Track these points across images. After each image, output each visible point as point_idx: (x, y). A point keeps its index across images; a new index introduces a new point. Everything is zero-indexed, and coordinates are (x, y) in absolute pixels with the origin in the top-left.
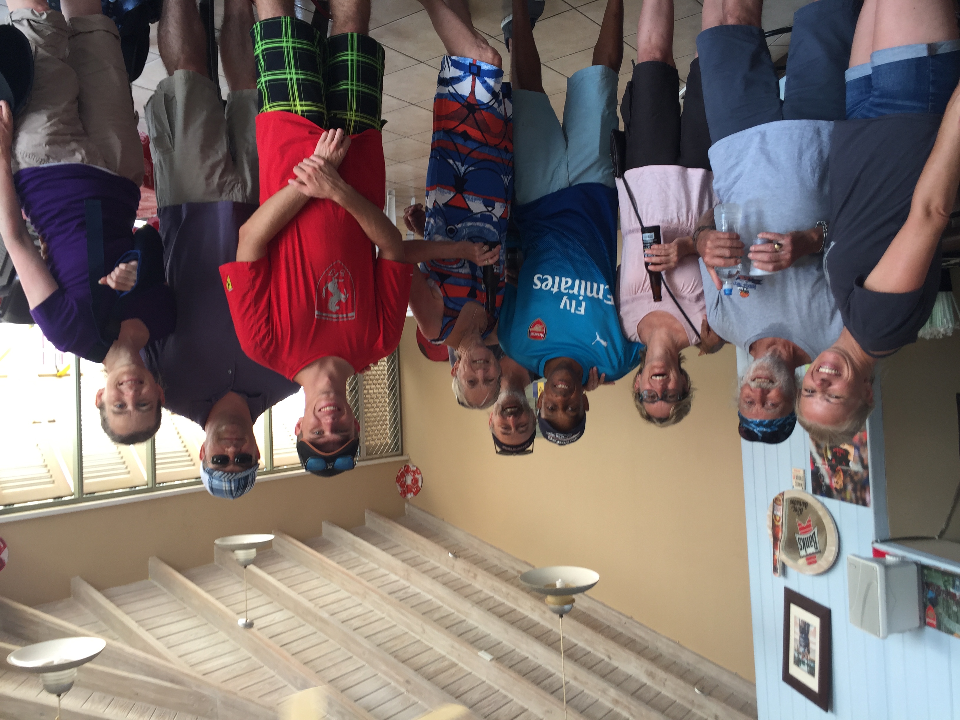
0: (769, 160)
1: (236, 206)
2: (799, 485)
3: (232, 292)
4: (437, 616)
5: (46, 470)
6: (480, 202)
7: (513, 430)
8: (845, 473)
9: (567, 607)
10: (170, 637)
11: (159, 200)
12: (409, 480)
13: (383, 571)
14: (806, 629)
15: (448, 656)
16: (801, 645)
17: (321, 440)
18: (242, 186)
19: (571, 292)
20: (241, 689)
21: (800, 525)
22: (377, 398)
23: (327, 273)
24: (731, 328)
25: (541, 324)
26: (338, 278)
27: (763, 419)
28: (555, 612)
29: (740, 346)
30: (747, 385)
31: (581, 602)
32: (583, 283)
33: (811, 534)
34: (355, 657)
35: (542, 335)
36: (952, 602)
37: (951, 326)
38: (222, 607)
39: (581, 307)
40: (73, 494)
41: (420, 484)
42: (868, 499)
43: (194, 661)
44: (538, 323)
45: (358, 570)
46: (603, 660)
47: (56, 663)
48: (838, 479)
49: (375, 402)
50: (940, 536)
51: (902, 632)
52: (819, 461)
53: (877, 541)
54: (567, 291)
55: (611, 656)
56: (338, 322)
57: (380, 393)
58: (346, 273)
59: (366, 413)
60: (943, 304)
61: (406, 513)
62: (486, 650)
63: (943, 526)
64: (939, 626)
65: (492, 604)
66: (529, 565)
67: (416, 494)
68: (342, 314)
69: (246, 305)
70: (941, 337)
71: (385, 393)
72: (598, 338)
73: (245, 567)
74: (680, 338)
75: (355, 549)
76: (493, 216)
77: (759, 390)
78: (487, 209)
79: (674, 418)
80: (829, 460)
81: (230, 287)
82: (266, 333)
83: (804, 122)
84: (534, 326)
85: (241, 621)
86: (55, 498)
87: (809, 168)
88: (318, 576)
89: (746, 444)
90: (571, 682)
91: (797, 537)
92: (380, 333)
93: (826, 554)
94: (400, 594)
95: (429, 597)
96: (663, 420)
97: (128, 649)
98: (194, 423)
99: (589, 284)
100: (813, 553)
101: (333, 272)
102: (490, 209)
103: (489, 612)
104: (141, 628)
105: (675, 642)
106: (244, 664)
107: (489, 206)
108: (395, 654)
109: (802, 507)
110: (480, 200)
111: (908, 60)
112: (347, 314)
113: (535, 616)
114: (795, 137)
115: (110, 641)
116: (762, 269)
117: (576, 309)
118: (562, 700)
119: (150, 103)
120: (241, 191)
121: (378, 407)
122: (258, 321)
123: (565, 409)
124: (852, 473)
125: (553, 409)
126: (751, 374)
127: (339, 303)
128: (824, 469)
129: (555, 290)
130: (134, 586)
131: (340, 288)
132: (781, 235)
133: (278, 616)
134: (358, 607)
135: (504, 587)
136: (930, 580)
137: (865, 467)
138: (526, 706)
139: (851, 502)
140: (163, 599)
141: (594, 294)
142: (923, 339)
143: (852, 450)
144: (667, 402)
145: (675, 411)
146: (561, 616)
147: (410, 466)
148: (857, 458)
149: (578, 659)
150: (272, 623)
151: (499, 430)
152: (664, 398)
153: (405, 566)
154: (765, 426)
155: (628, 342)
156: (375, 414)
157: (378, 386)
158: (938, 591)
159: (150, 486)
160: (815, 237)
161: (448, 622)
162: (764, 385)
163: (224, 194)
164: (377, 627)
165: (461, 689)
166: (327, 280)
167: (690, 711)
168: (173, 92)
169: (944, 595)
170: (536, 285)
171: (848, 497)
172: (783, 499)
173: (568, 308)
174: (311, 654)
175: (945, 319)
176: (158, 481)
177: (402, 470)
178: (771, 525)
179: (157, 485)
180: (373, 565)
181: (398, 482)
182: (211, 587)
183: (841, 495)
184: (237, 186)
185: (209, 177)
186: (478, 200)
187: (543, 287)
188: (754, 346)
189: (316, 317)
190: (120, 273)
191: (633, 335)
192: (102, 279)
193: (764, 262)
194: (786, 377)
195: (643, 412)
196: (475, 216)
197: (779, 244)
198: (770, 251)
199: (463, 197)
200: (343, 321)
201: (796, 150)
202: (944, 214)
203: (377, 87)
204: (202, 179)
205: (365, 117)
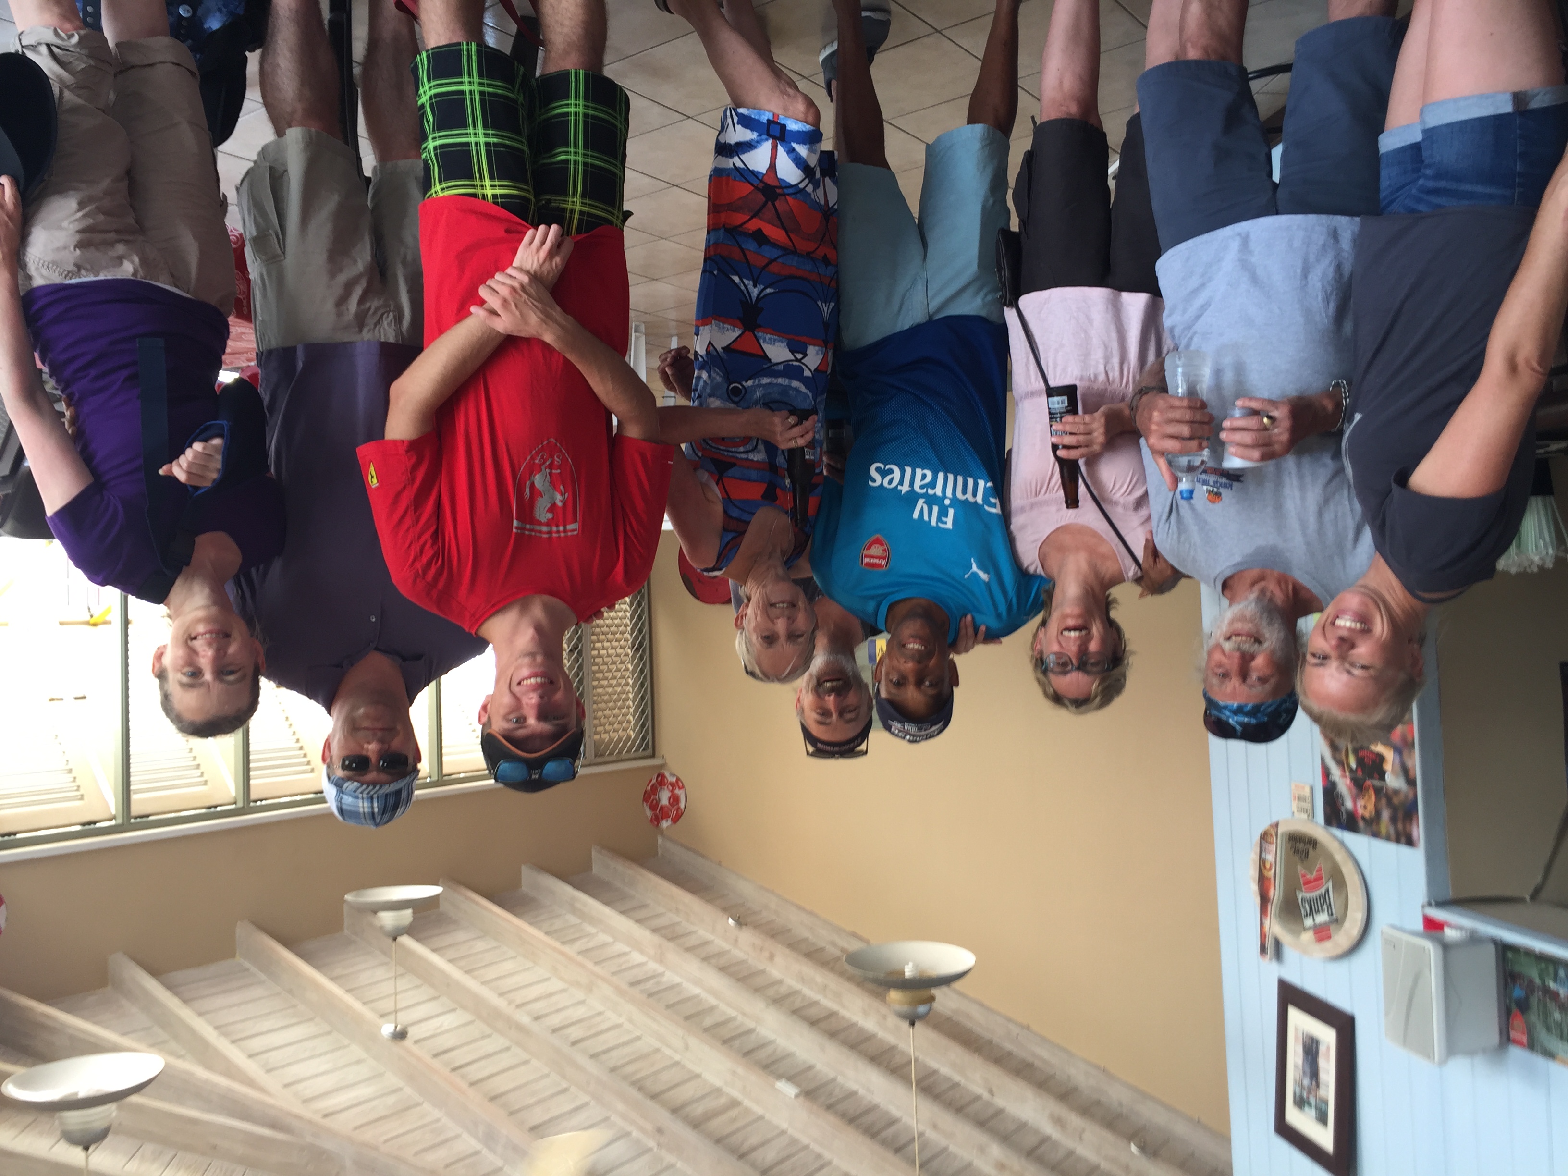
0: (1255, 279)
1: (385, 347)
2: (1303, 810)
3: (377, 488)
4: (708, 1021)
5: (70, 777)
6: (783, 345)
7: (835, 717)
8: (1378, 791)
9: (922, 1009)
10: (271, 1053)
11: (260, 339)
12: (664, 798)
13: (620, 947)
15: (726, 1089)
17: (521, 732)
18: (395, 317)
19: (931, 492)
20: (386, 1141)
21: (1304, 876)
22: (614, 663)
23: (533, 458)
24: (1192, 553)
25: (882, 544)
26: (551, 466)
27: (1243, 702)
28: (903, 1016)
29: (1207, 583)
30: (1218, 647)
31: (945, 1000)
32: (951, 477)
33: (1323, 891)
34: (573, 1089)
35: (883, 562)
36: (1553, 1005)
37: (1551, 551)
38: (357, 1005)
39: (946, 516)
40: (114, 818)
41: (682, 805)
42: (1415, 834)
43: (308, 1093)
44: (877, 541)
45: (579, 945)
46: (980, 1097)
47: (82, 1094)
48: (1367, 801)
49: (610, 671)
50: (1535, 896)
51: (1472, 1053)
52: (1336, 772)
53: (1430, 904)
54: (924, 491)
55: (994, 1089)
56: (550, 538)
57: (618, 655)
58: (564, 460)
59: (595, 688)
60: (1538, 512)
61: (660, 853)
62: (788, 1079)
63: (1539, 879)
64: (1532, 1045)
65: (798, 1004)
66: (860, 938)
67: (675, 820)
68: (557, 526)
69: (401, 510)
70: (1536, 570)
71: (626, 655)
72: (974, 568)
73: (395, 939)
74: (1108, 569)
75: (574, 911)
76: (804, 367)
77: (1237, 654)
78: (795, 357)
79: (1098, 699)
80: (1351, 770)
81: (375, 480)
82: (433, 557)
83: (1312, 219)
84: (869, 548)
85: (387, 1029)
86: (83, 824)
87: (1320, 293)
88: (514, 954)
89: (1216, 743)
90: (928, 1133)
91: (1300, 896)
92: (619, 558)
93: (1347, 924)
94: (649, 985)
95: (696, 991)
96: (1081, 703)
97: (202, 1073)
98: (313, 702)
99: (960, 479)
100: (1325, 924)
101: (542, 457)
102: (799, 356)
103: (793, 1016)
104: (222, 1039)
105: (1099, 1068)
106: (391, 1100)
107: (798, 352)
108: (639, 1085)
109: (1307, 847)
110: (782, 342)
111: (1481, 120)
112: (565, 526)
113: (870, 1024)
114: (1297, 243)
115: (173, 1061)
116: (1243, 457)
117: (939, 520)
118: (914, 1162)
119: (246, 181)
120: (393, 324)
121: (614, 678)
122: (419, 537)
123: (919, 683)
124: (1390, 792)
125: (900, 683)
126: (1224, 628)
127: (553, 508)
128: (1344, 785)
129: (905, 488)
130: (213, 969)
131: (553, 484)
132: (1273, 403)
133: (448, 1021)
134: (579, 1006)
135: (819, 976)
136: (1517, 969)
137: (1411, 782)
139: (1388, 838)
140: (257, 992)
141: (969, 496)
142: (1506, 573)
143: (1389, 755)
144: (1087, 672)
145: (1100, 688)
146: (912, 1024)
147: (667, 774)
148: (1398, 768)
149: (940, 1095)
150: (438, 1031)
151: (812, 717)
152: (1082, 666)
153: (656, 939)
154: (1248, 714)
155: (1023, 575)
156: (610, 690)
157: (615, 644)
158: (1530, 987)
159: (240, 804)
160: (1329, 405)
161: (726, 1033)
162: (1246, 647)
163: (365, 330)
164: (611, 1039)
165: (748, 1143)
166: (533, 469)
168: (284, 164)
169: (1540, 995)
170: (874, 481)
171: (1383, 830)
172: (1276, 834)
173: (926, 518)
174: (502, 1084)
175: (1542, 543)
176: (253, 796)
177: (654, 781)
178: (1256, 875)
179: (252, 804)
180: (604, 938)
181: (647, 802)
182: (339, 971)
183: (1372, 828)
184: (388, 316)
185: (342, 301)
186: (779, 341)
187: (885, 484)
188: (1231, 582)
189: (514, 530)
190: (195, 457)
191: (1032, 564)
192: (165, 467)
193: (1246, 446)
194: (1282, 634)
195: (1047, 690)
196: (775, 368)
197: (1269, 417)
198: (1255, 428)
199: (755, 336)
200: (559, 537)
201: (1299, 264)
202: (1538, 368)
203: (616, 158)
204: (329, 306)
205: (597, 207)
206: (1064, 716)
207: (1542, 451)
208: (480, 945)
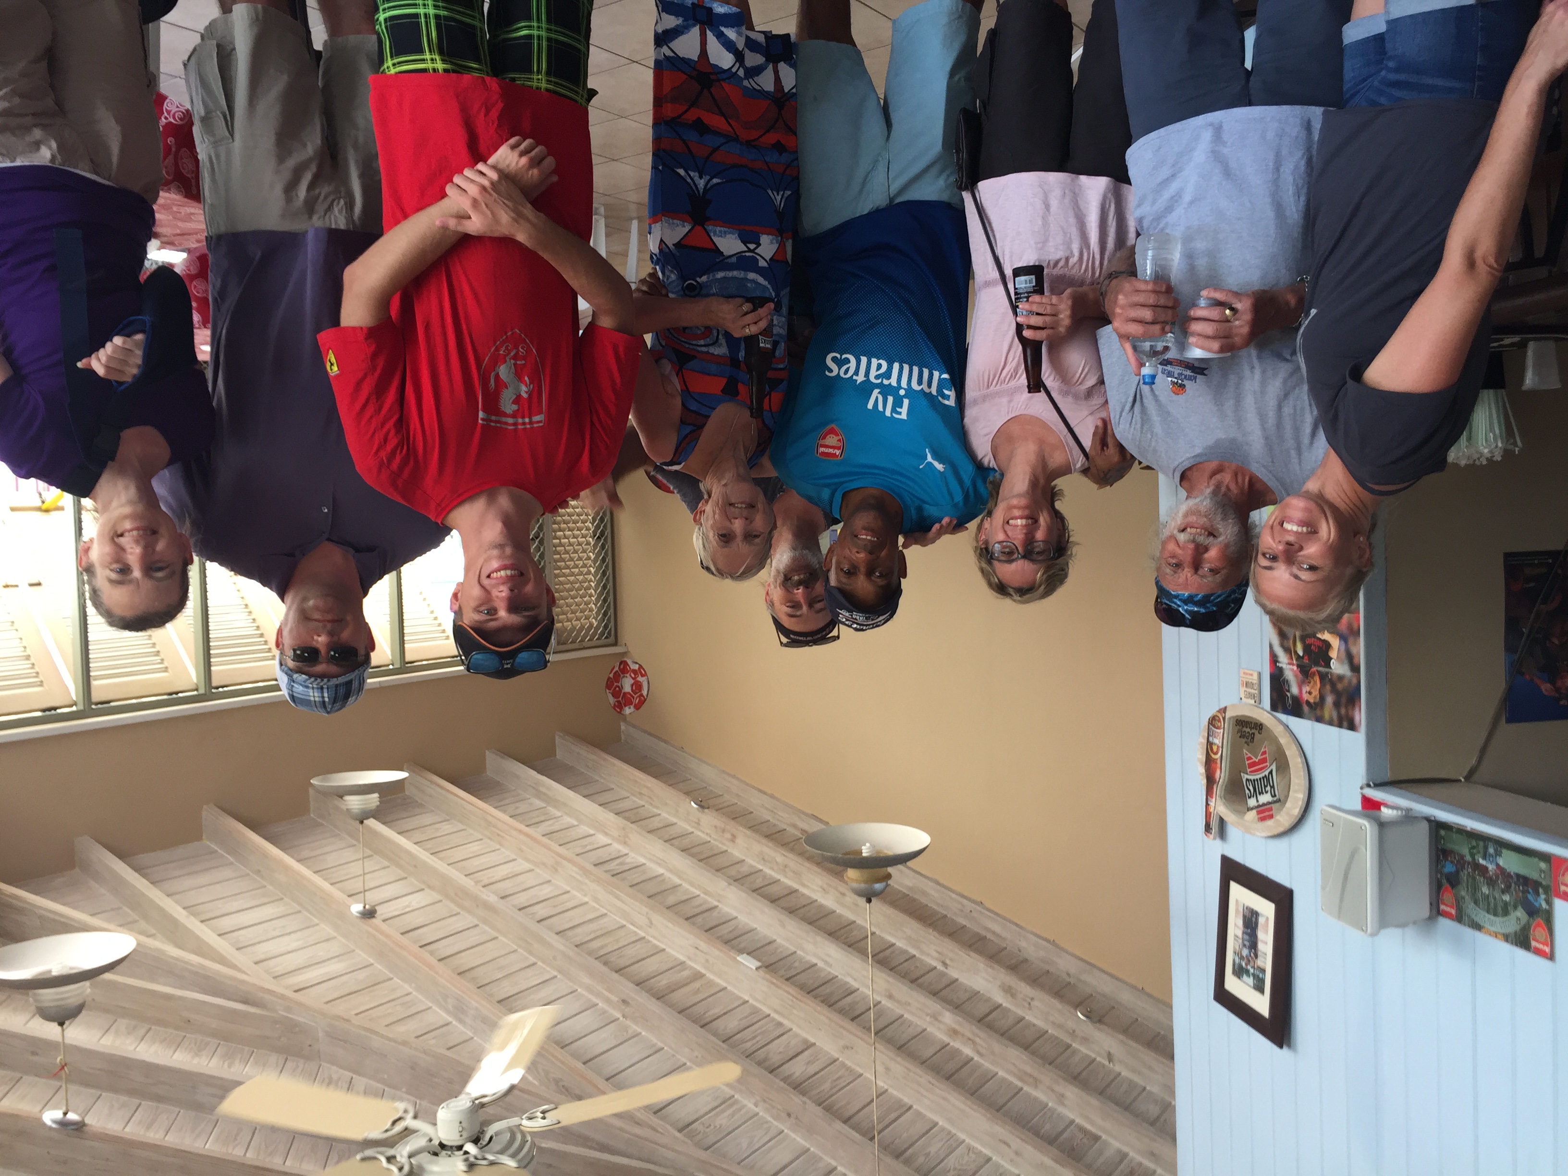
2: (1251, 696)
3: (337, 376)
4: (672, 899)
5: (26, 664)
6: (733, 237)
7: (805, 608)
8: (1323, 677)
9: (878, 886)
10: (241, 932)
11: (210, 222)
12: (627, 685)
13: (585, 829)
14: (1254, 919)
15: (690, 963)
16: (1244, 945)
17: (493, 624)
18: (346, 203)
19: (886, 382)
20: (357, 1014)
21: (1249, 759)
22: (576, 552)
23: (497, 349)
24: (1153, 444)
25: (837, 435)
26: (515, 358)
27: (1193, 592)
28: (860, 893)
29: (1166, 474)
30: (1172, 537)
31: (901, 878)
32: (906, 367)
33: (1267, 773)
34: (540, 963)
35: (838, 452)
36: (1482, 879)
37: (1500, 445)
38: (326, 886)
39: (901, 407)
40: (75, 704)
41: (645, 693)
42: (1357, 719)
43: (279, 970)
44: (832, 431)
45: (544, 827)
46: (935, 968)
47: (55, 973)
48: (1312, 687)
49: (571, 559)
50: (1468, 778)
51: (1402, 925)
52: (1283, 659)
53: (1369, 786)
54: (879, 381)
55: (948, 962)
56: (516, 430)
57: (579, 544)
58: (528, 351)
59: (557, 576)
60: (1490, 408)
61: (623, 737)
62: (748, 954)
63: (1474, 761)
64: (1460, 918)
65: (759, 883)
66: (821, 821)
67: (638, 707)
68: (523, 417)
69: (362, 399)
70: (1485, 462)
71: (588, 543)
72: (929, 458)
73: (362, 822)
74: (1056, 460)
75: (539, 795)
76: (758, 257)
77: (1192, 546)
78: (747, 247)
79: (1043, 587)
80: (1299, 658)
81: (335, 368)
82: (396, 448)
83: (1285, 110)
84: (824, 438)
85: (357, 908)
86: (44, 711)
87: (1291, 188)
88: (480, 837)
90: (883, 1002)
91: (1245, 777)
92: (584, 447)
93: (1288, 804)
94: (613, 865)
95: (661, 871)
96: (1025, 592)
97: (173, 951)
99: (916, 369)
100: (1269, 803)
101: (507, 348)
102: (752, 246)
103: (754, 894)
104: (192, 918)
105: (1048, 941)
106: (361, 975)
107: (750, 243)
108: (604, 959)
109: (1253, 731)
110: (733, 234)
111: (1443, 11)
112: (530, 417)
113: (828, 901)
114: (1270, 135)
115: (143, 939)
116: (1202, 348)
117: (894, 410)
118: (869, 1030)
119: (193, 59)
120: (344, 211)
121: (576, 566)
122: (383, 424)
123: (869, 574)
124: (1334, 678)
125: (852, 572)
126: (1179, 521)
127: (518, 400)
128: (1290, 672)
129: (860, 378)
130: (180, 851)
131: (519, 375)
132: (1237, 294)
133: (416, 900)
134: (545, 886)
135: (779, 856)
136: (1449, 846)
137: (1355, 669)
138: (812, 1040)
139: (1331, 723)
140: (227, 873)
141: (924, 386)
142: (1456, 465)
143: (1335, 642)
144: (1032, 560)
145: (1045, 576)
146: (869, 901)
147: (629, 662)
148: (1343, 654)
149: (895, 967)
150: (407, 910)
151: (783, 610)
152: (1028, 554)
153: (620, 821)
154: (1196, 604)
156: (572, 578)
157: (576, 532)
158: (1461, 864)
159: (202, 691)
160: (1292, 301)
161: (689, 911)
162: (1201, 539)
163: (315, 218)
164: (575, 917)
165: (710, 1013)
166: (496, 360)
167: (1069, 1046)
168: (232, 43)
169: (1470, 870)
170: (831, 371)
171: (1327, 716)
172: (1224, 719)
173: (880, 408)
174: (468, 960)
175: (1491, 435)
176: (214, 684)
177: (617, 669)
178: (1203, 759)
179: (213, 691)
180: (569, 820)
181: (609, 689)
182: (306, 853)
183: (1315, 712)
184: (338, 204)
185: (290, 188)
186: (730, 233)
187: (842, 374)
188: (1189, 473)
189: (480, 421)
190: (114, 352)
191: (985, 456)
192: (84, 361)
193: (1208, 337)
194: (1236, 529)
195: (992, 579)
196: (729, 261)
197: (1232, 309)
198: (1216, 319)
199: (705, 229)
200: (525, 429)
201: (1271, 156)
202: (1495, 266)
203: (579, 34)
204: (278, 191)
205: (561, 85)
206: (1007, 604)
207: (1495, 344)
208: (446, 828)
